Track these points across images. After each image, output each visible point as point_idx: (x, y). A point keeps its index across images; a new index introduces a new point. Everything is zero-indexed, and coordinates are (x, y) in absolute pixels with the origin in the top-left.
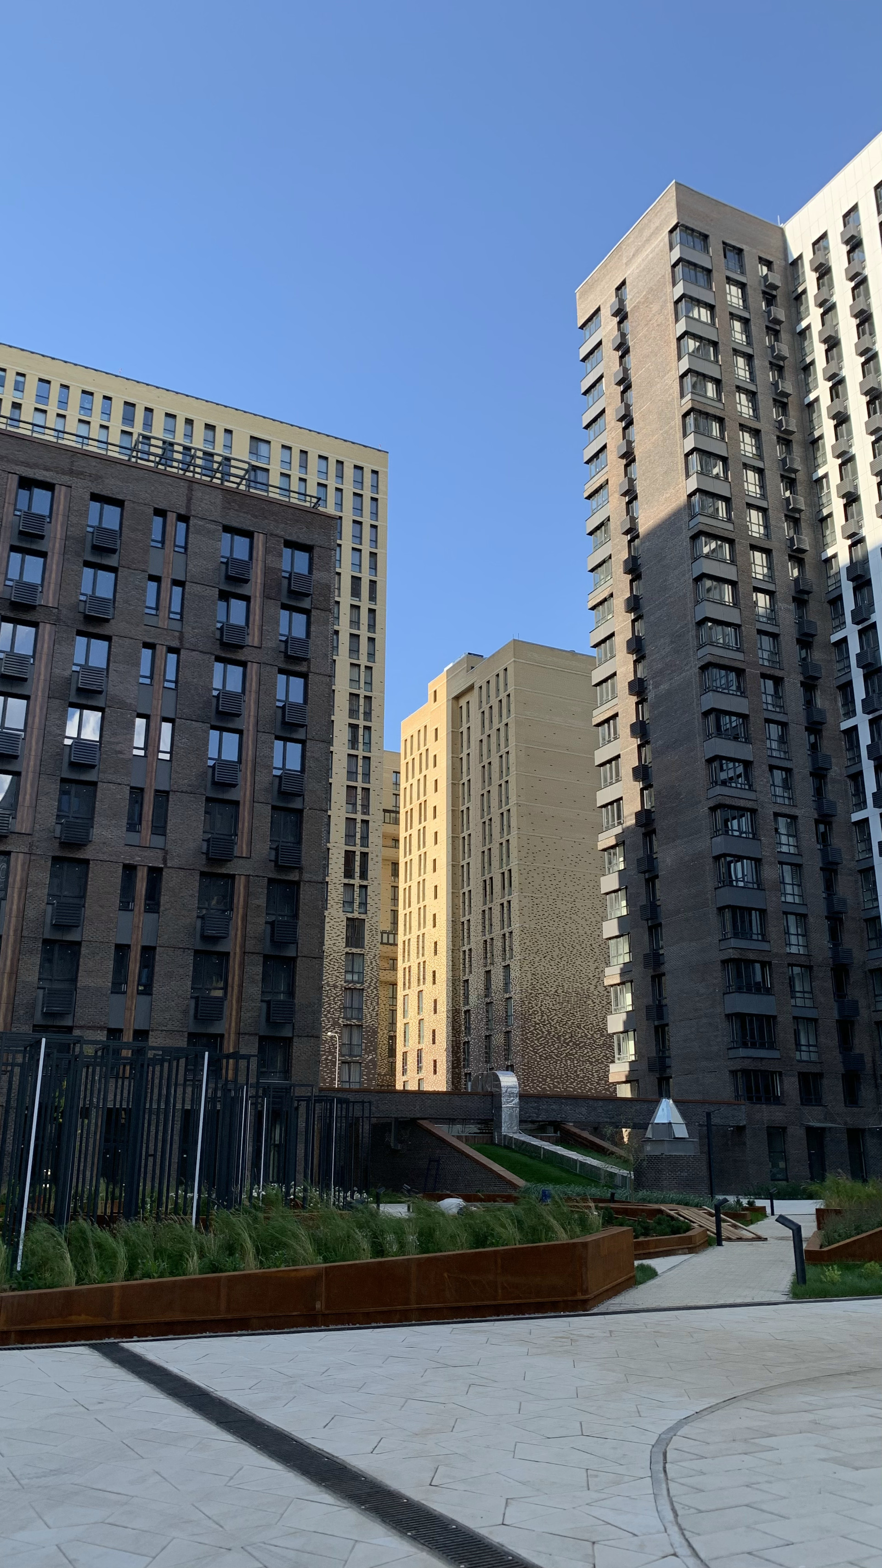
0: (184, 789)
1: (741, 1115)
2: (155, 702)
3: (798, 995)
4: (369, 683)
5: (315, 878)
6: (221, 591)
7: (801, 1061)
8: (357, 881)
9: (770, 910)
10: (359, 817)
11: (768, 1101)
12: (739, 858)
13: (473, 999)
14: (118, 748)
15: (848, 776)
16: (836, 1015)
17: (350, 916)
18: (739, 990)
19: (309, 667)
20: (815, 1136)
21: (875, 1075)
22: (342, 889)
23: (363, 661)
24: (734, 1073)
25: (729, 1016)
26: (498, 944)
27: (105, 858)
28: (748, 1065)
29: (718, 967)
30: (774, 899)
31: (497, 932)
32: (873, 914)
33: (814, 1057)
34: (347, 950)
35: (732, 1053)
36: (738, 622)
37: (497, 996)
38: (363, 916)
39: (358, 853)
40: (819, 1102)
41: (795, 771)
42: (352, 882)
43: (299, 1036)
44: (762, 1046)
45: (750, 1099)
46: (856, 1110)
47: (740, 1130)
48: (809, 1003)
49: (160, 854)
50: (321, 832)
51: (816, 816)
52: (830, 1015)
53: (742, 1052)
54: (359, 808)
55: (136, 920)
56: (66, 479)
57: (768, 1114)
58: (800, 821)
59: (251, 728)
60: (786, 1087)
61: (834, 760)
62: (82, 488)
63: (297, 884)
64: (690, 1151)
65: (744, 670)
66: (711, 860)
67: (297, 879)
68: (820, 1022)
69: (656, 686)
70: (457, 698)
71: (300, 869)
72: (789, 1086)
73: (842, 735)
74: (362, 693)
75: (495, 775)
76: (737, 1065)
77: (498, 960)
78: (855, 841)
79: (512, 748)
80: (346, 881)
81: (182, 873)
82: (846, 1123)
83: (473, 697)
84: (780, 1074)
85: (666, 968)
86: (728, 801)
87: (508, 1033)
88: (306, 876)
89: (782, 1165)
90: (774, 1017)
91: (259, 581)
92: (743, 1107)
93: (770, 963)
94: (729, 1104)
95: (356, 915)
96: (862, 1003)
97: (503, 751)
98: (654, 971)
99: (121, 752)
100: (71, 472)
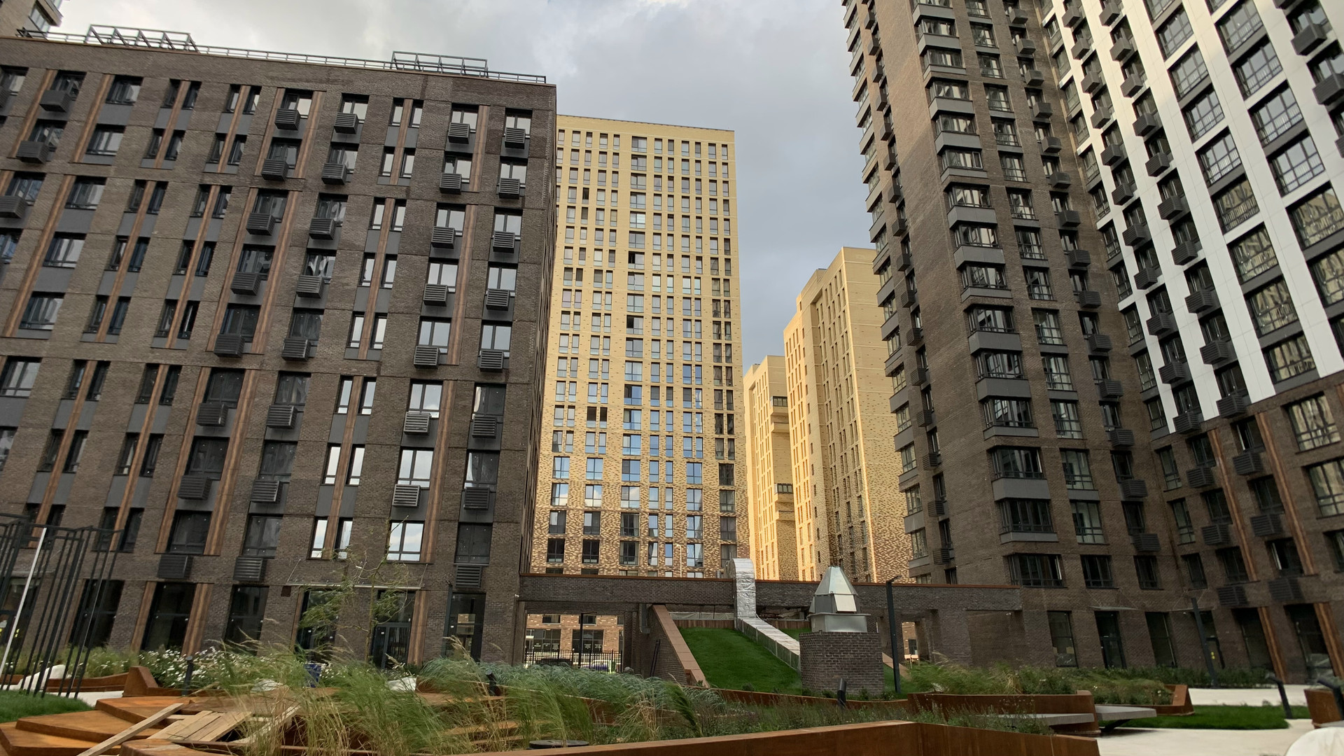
0: (401, 310)
1: (1017, 597)
2: (381, 243)
3: (1077, 479)
5: (520, 380)
6: (446, 153)
7: (1083, 544)
8: (726, 436)
9: (1035, 398)
11: (1047, 585)
12: (996, 352)
13: (842, 527)
14: (345, 281)
15: (1111, 269)
16: (1121, 497)
17: (722, 462)
18: (1007, 476)
19: (523, 204)
20: (1106, 622)
21: (1175, 557)
22: (713, 442)
23: (722, 275)
24: (1008, 558)
25: (1000, 503)
26: (852, 480)
27: (325, 370)
28: (1020, 549)
29: (985, 456)
30: (1039, 387)
31: (851, 471)
32: (1152, 394)
33: (1099, 539)
34: (721, 487)
35: (1004, 539)
36: (979, 147)
37: (856, 521)
38: (732, 462)
39: (725, 415)
40: (1109, 585)
41: (1052, 269)
42: (721, 436)
43: (498, 522)
44: (1038, 530)
45: (1027, 584)
46: (1154, 592)
47: (1018, 613)
48: (1088, 486)
49: (375, 365)
51: (1079, 309)
52: (1113, 496)
53: (1012, 536)
54: (724, 381)
55: (349, 423)
56: (323, 86)
57: (1047, 598)
58: (1062, 314)
60: (1067, 570)
61: (1091, 256)
62: (336, 92)
63: (503, 386)
65: (988, 187)
66: (970, 357)
67: (503, 381)
68: (1102, 504)
70: (814, 303)
71: (508, 372)
72: (1072, 569)
73: (1100, 234)
74: (722, 298)
76: (1010, 550)
77: (854, 492)
78: (1125, 329)
80: (717, 436)
81: (393, 381)
82: (1144, 606)
83: (823, 300)
84: (1059, 556)
85: (943, 467)
86: (981, 301)
87: (865, 549)
88: (512, 379)
89: (1070, 650)
90: (1048, 501)
91: (481, 141)
92: (1018, 591)
93: (1039, 449)
94: (1001, 588)
95: (727, 461)
96: (1150, 484)
97: (844, 331)
98: (935, 470)
99: (347, 285)
100: (328, 81)
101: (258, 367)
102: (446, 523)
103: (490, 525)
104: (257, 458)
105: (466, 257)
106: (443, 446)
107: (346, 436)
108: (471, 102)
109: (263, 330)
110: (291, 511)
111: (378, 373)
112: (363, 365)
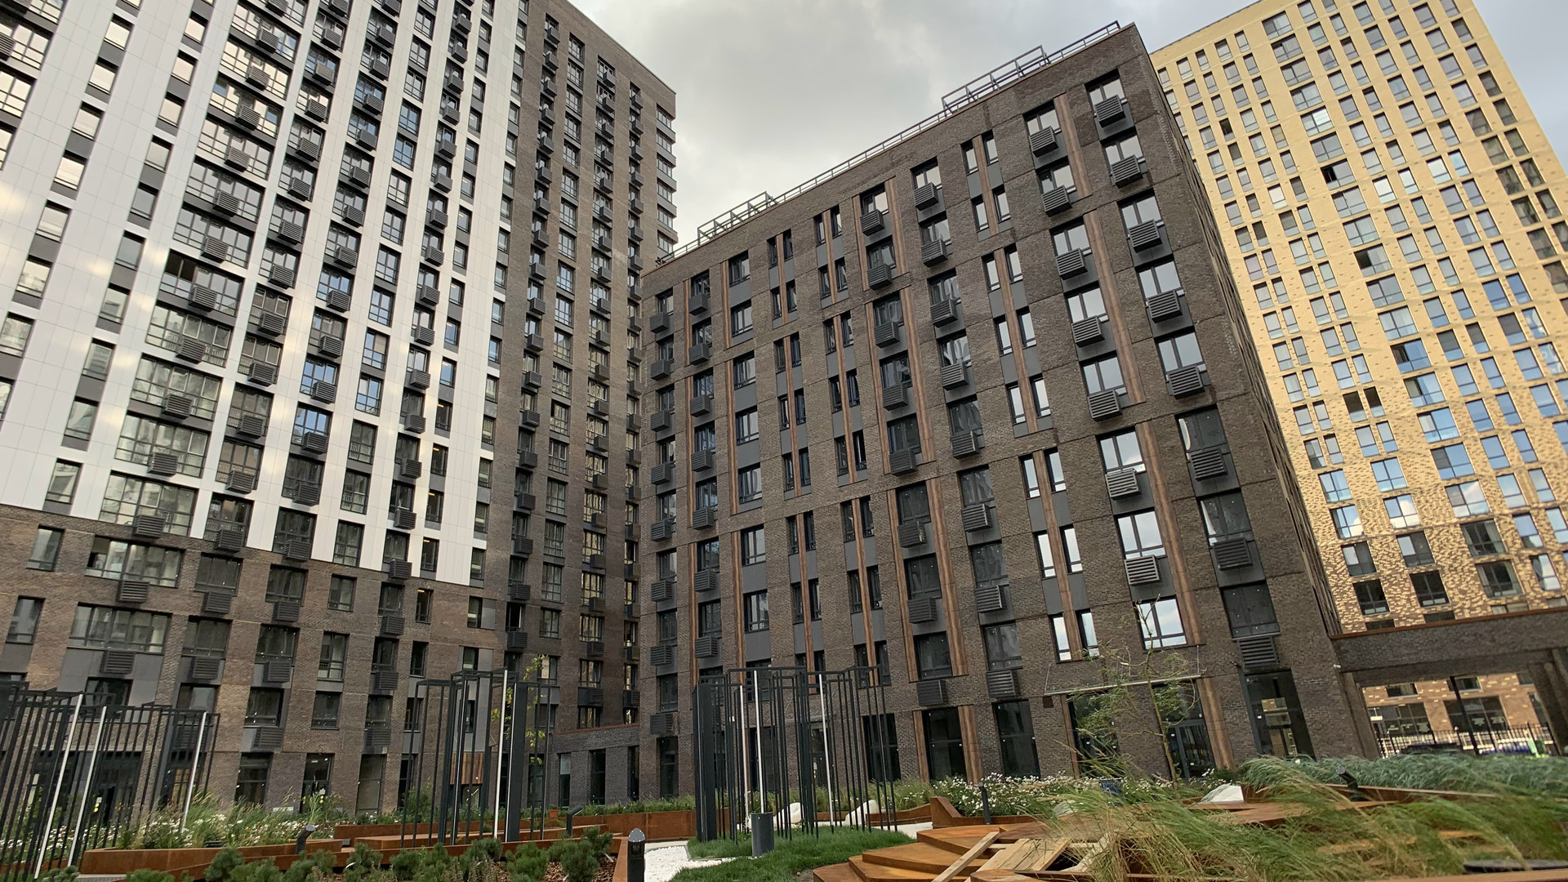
0: (1055, 364)
5: (1234, 392)
6: (1038, 171)
19: (1150, 180)
27: (1000, 456)
43: (1272, 576)
49: (1050, 434)
50: (1224, 339)
55: (1046, 505)
56: (891, 172)
62: (904, 171)
63: (1213, 407)
67: (1210, 402)
71: (1212, 389)
81: (1077, 444)
88: (1221, 395)
91: (1072, 137)
101: (935, 475)
102: (1204, 592)
103: (1263, 583)
104: (968, 566)
105: (1106, 274)
106: (1164, 501)
107: (1049, 521)
108: (1043, 102)
109: (927, 437)
110: (1022, 615)
111: (1057, 441)
112: (1037, 438)
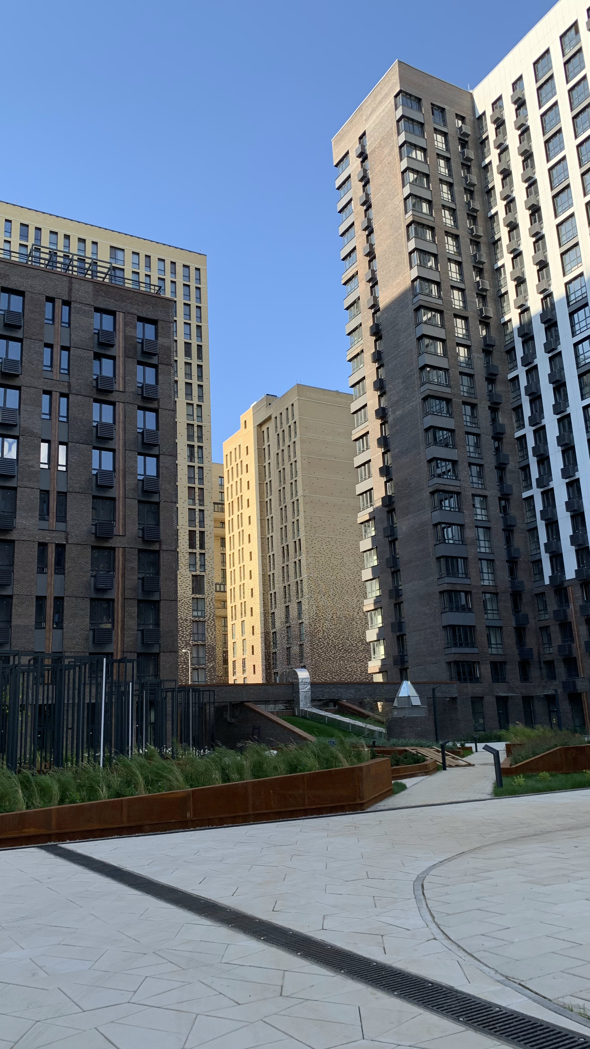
0: (77, 490)
1: (454, 690)
2: (53, 431)
3: (489, 612)
4: (200, 417)
5: (170, 548)
6: (95, 353)
7: (492, 654)
8: (198, 551)
9: (470, 557)
10: (197, 507)
11: (471, 680)
12: (450, 525)
13: (278, 624)
14: (30, 464)
15: (520, 468)
16: (514, 624)
17: (194, 573)
18: (451, 610)
19: (159, 405)
20: (502, 702)
21: (540, 662)
22: (187, 556)
23: (195, 401)
24: (449, 663)
25: (445, 627)
26: (293, 588)
27: (25, 538)
28: (457, 658)
29: (438, 595)
30: (473, 550)
31: (292, 580)
32: (537, 558)
33: (500, 651)
34: (193, 596)
35: (448, 651)
36: (447, 367)
37: (294, 622)
38: (203, 574)
39: (198, 532)
40: (504, 680)
41: (486, 466)
42: (194, 551)
43: (164, 652)
44: (467, 646)
45: (459, 680)
46: (527, 684)
47: (454, 699)
48: (496, 617)
49: (63, 535)
50: (173, 517)
51: (499, 495)
52: (510, 623)
53: (454, 650)
54: (197, 502)
55: (49, 579)
57: (472, 689)
58: (489, 499)
59: (121, 448)
60: (483, 671)
61: (510, 458)
63: (158, 552)
64: (423, 714)
65: (451, 400)
66: (432, 527)
67: (157, 549)
68: (504, 628)
69: (394, 412)
70: (260, 425)
71: (160, 542)
72: (485, 671)
73: (516, 441)
74: (196, 423)
75: (288, 477)
76: (451, 658)
77: (294, 598)
78: (525, 511)
79: (298, 458)
80: (191, 551)
81: (79, 548)
82: (522, 693)
83: (271, 425)
84: (479, 662)
85: (403, 598)
86: (442, 488)
87: (301, 645)
88: (164, 547)
89: (481, 721)
90: (474, 627)
91: (121, 345)
92: (455, 685)
93: (470, 592)
94: (446, 683)
95: (198, 573)
96: (531, 615)
97: (293, 460)
98: (396, 600)
99: (32, 467)
103: (158, 655)
106: (120, 597)
107: (49, 590)
108: (107, 307)
110: (16, 649)
111: (67, 541)
112: (54, 534)
